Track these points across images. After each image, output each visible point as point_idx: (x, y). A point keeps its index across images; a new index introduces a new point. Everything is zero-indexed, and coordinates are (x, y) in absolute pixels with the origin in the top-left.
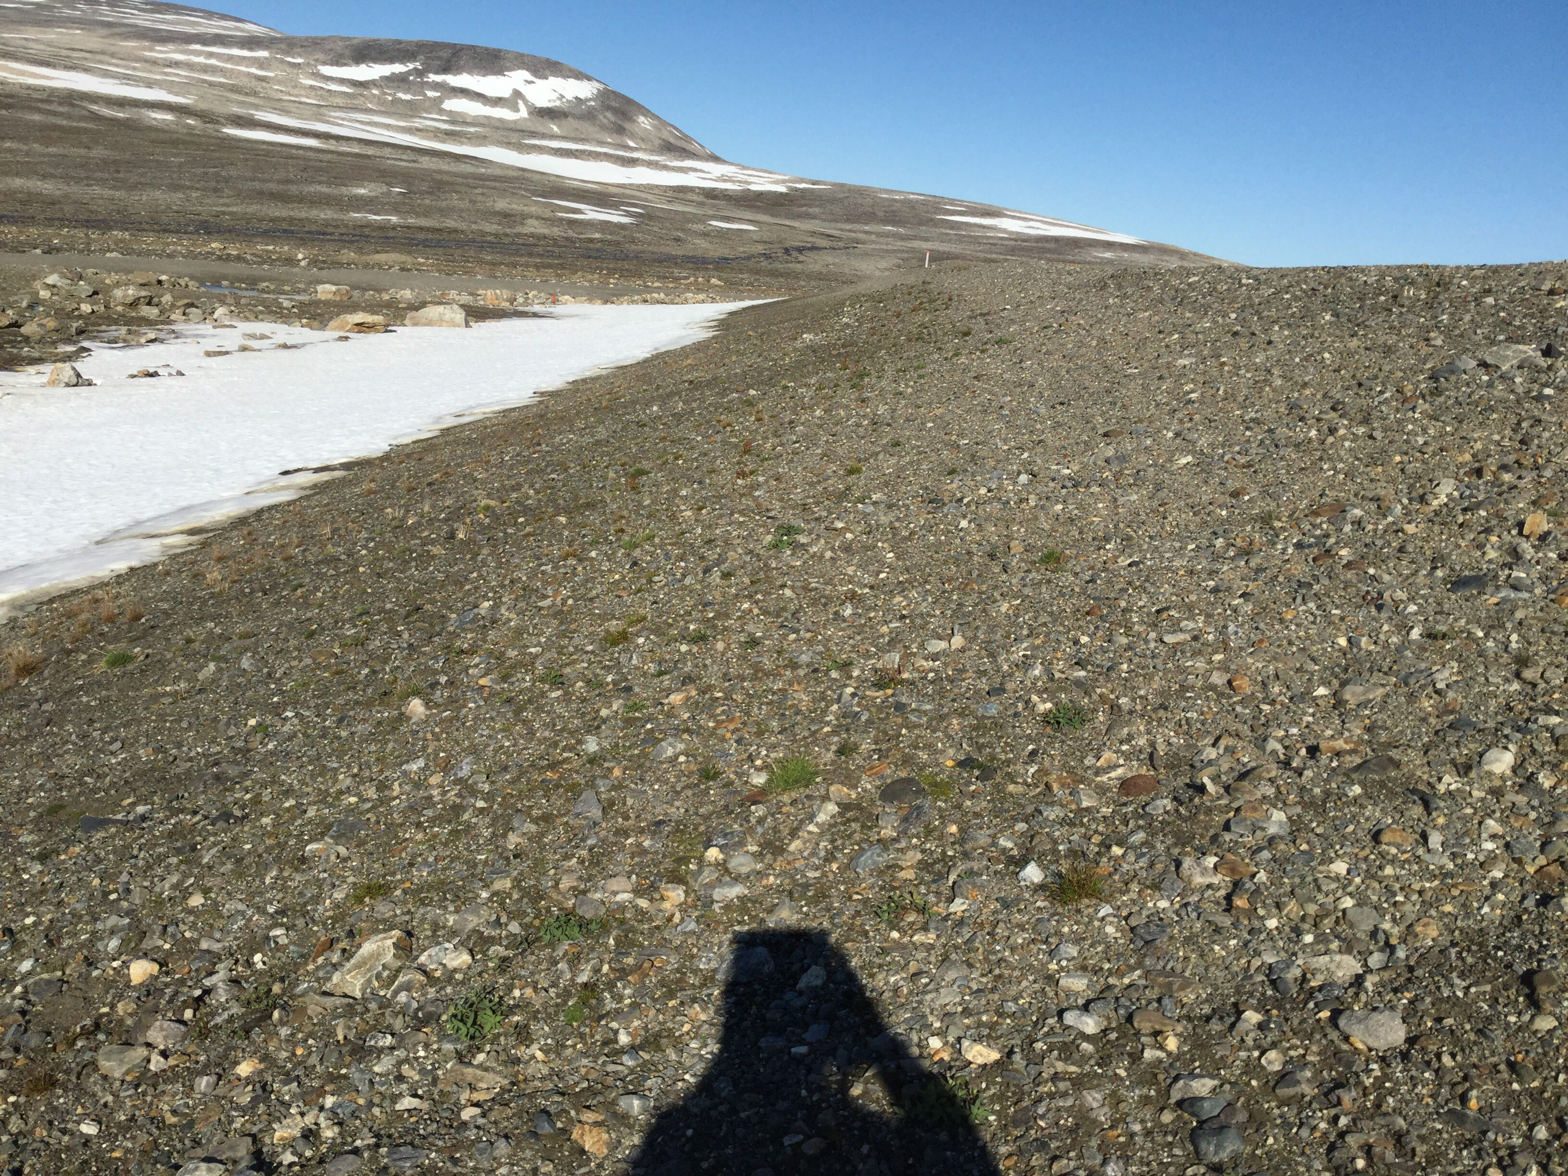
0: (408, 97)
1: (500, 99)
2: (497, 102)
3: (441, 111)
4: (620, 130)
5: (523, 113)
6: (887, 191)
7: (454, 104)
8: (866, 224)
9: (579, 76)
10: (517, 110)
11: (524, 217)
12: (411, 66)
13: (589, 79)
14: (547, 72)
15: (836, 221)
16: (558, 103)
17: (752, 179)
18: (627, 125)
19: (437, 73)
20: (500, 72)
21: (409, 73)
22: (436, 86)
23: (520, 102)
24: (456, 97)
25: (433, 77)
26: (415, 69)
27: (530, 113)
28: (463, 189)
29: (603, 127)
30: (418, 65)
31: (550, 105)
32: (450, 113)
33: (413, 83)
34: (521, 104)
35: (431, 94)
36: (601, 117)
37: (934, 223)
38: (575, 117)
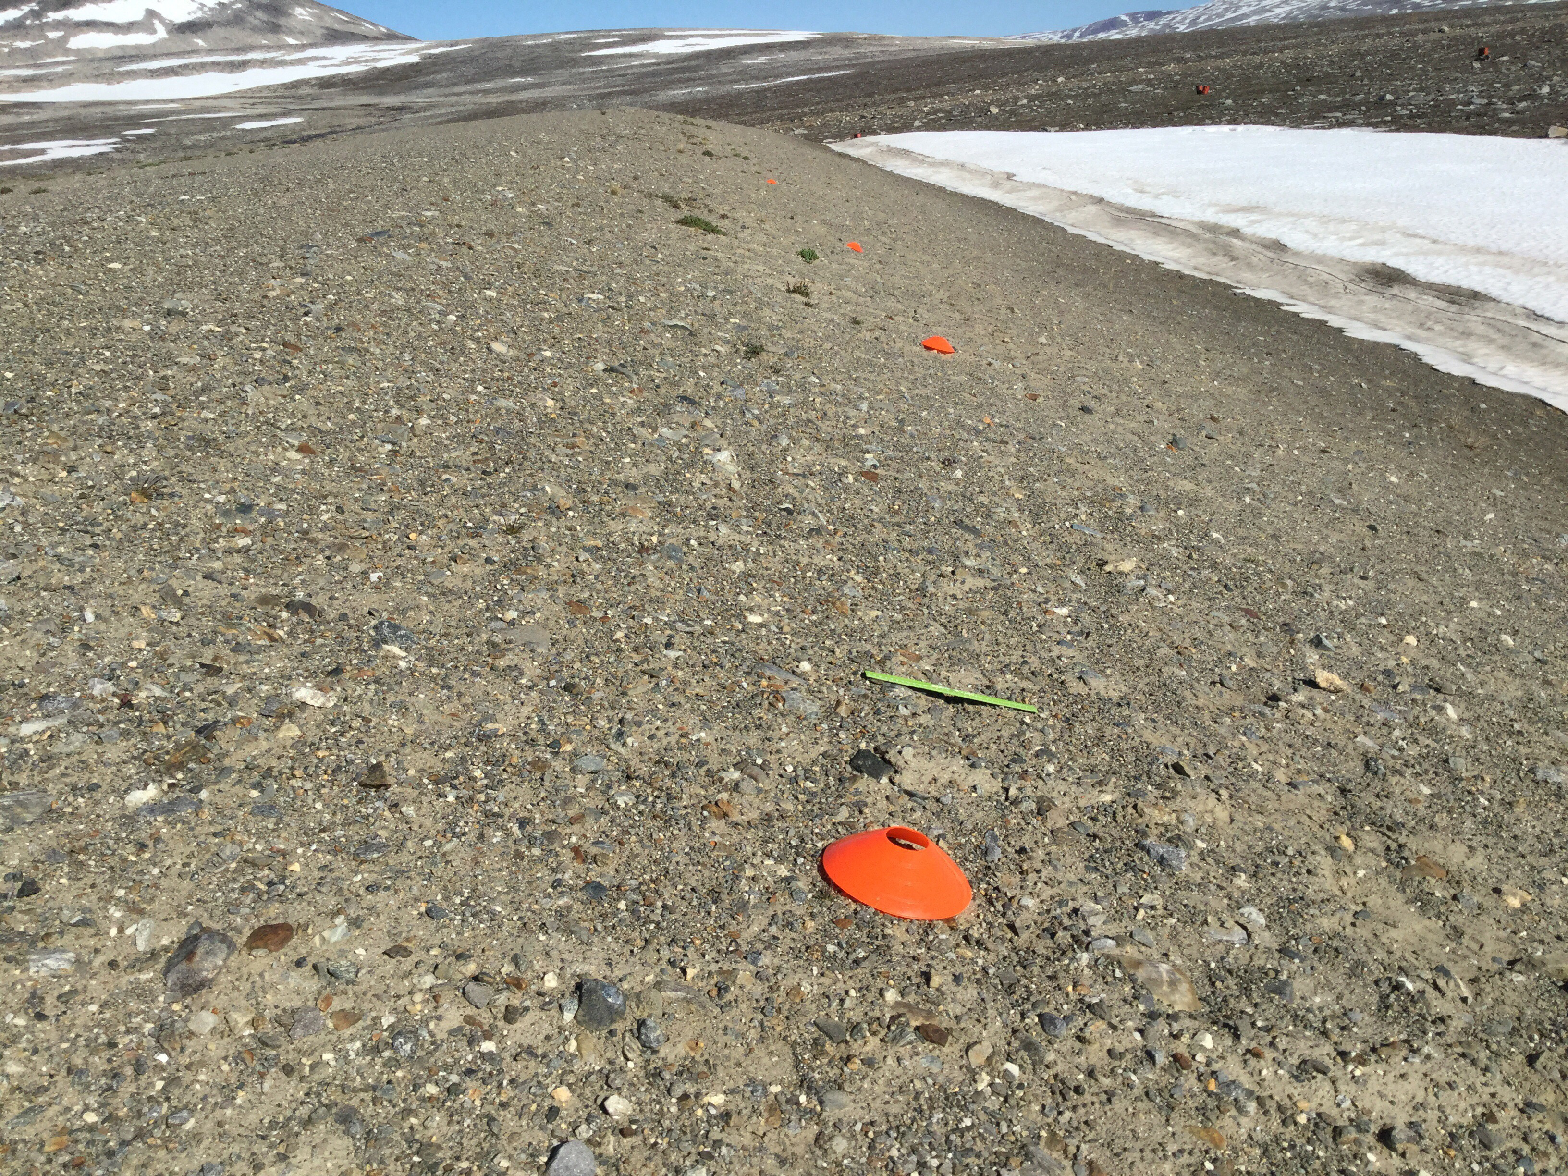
0: (26, 44)
1: (132, 24)
2: (130, 27)
3: (67, 52)
4: (275, 28)
5: (162, 32)
6: (534, 37)
7: (81, 41)
10: (154, 32)
12: (26, 9)
16: (199, 14)
17: (382, 55)
18: (282, 21)
19: (57, 9)
21: (25, 17)
22: (58, 25)
23: (156, 22)
24: (83, 32)
25: (53, 16)
26: (32, 11)
27: (169, 32)
29: (255, 29)
30: (34, 6)
31: (190, 18)
32: (78, 52)
33: (31, 27)
34: (157, 24)
35: (53, 35)
36: (251, 19)
37: (575, 62)
38: (220, 25)
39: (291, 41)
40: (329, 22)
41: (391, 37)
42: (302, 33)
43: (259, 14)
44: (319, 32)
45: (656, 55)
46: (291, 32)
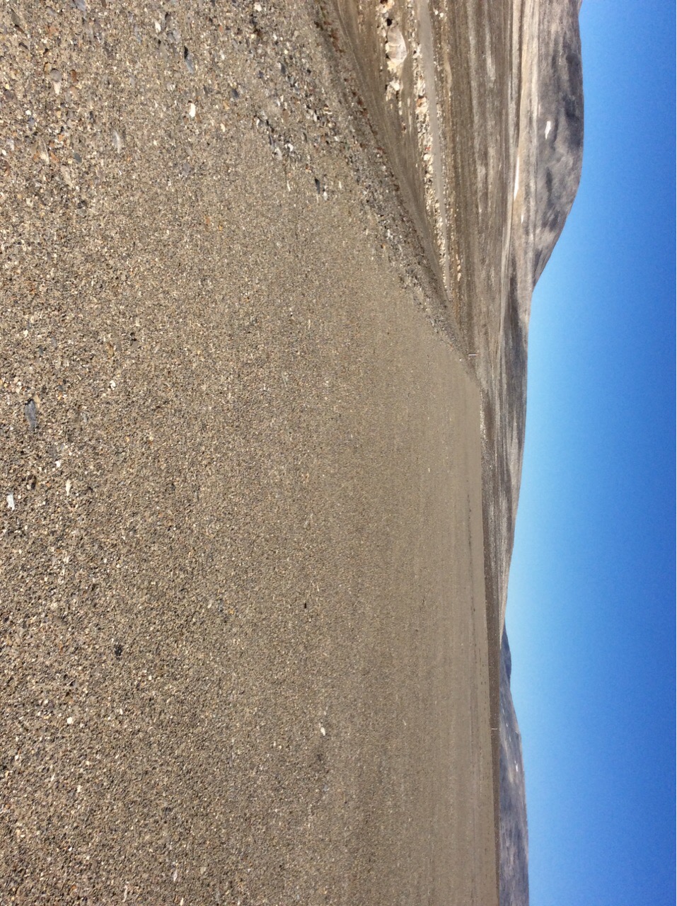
4: (544, 225)
8: (506, 373)
11: (486, 165)
15: (506, 356)
18: (547, 228)
22: (558, 110)
26: (567, 95)
28: (498, 128)
29: (545, 213)
38: (549, 196)
43: (552, 217)
44: (541, 247)
46: (542, 232)
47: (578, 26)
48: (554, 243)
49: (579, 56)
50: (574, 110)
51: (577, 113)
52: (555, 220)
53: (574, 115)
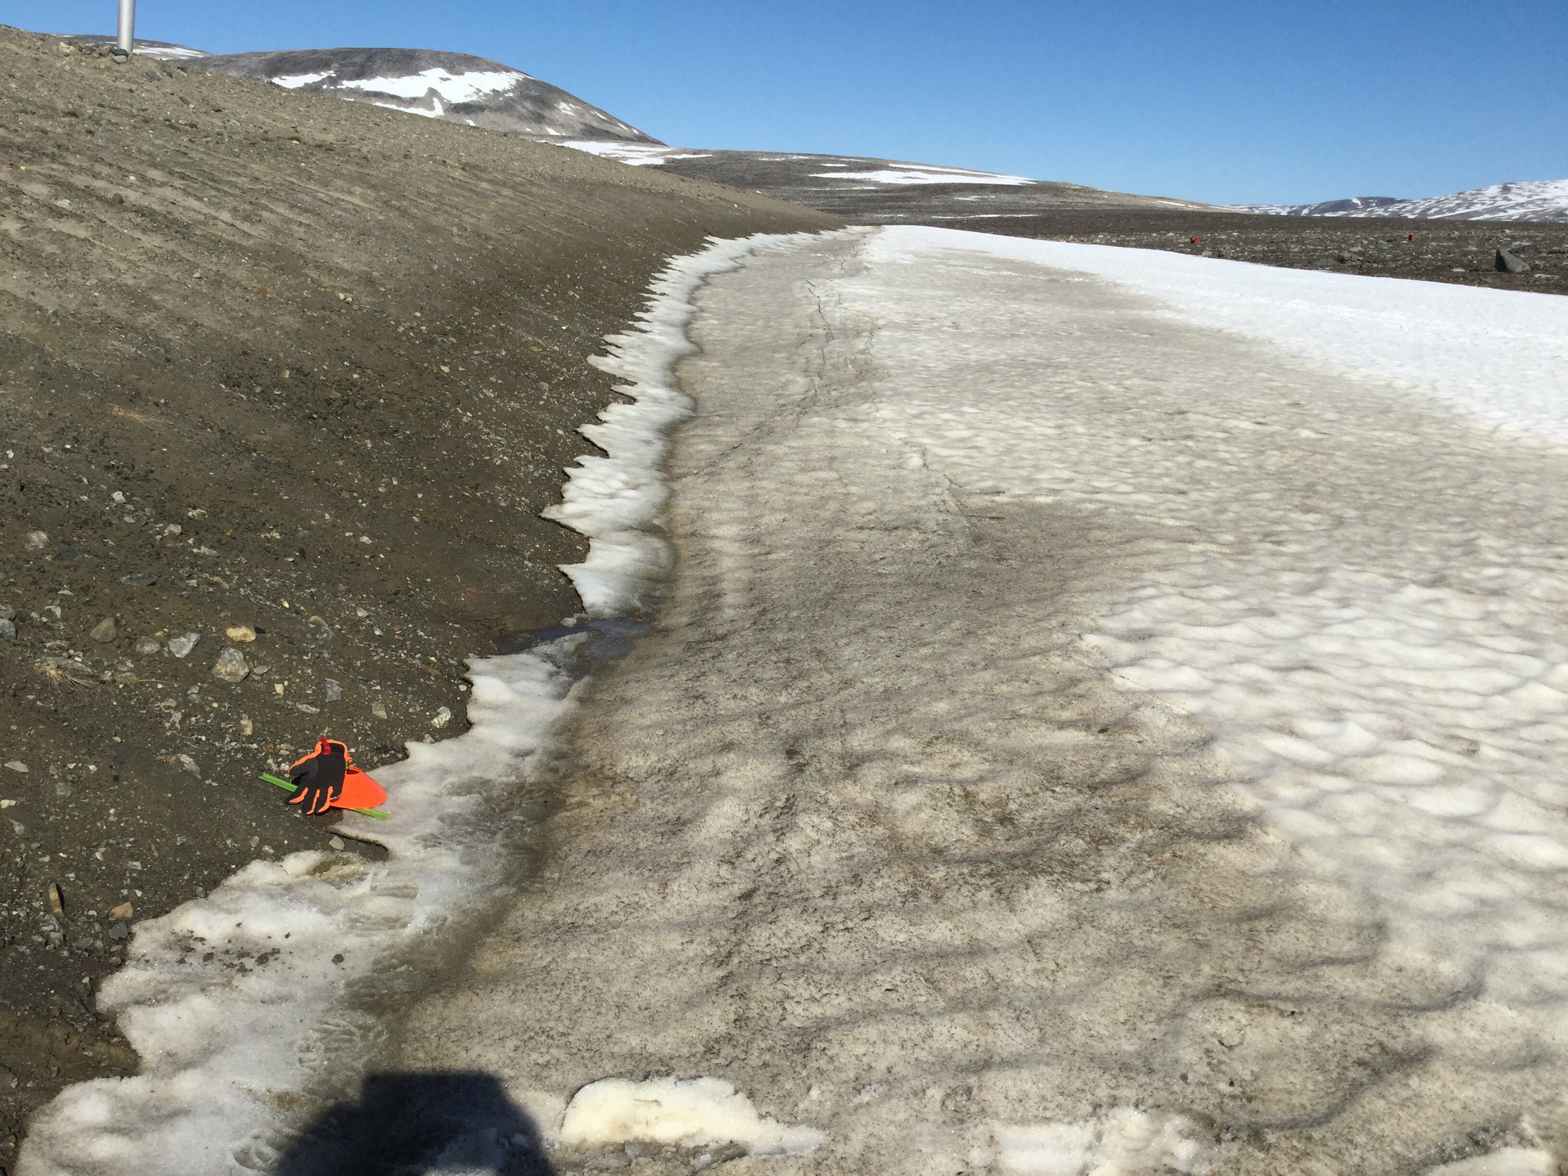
1: (415, 99)
2: (413, 101)
4: (539, 119)
5: (439, 110)
6: (769, 154)
9: (496, 68)
10: (432, 108)
12: (324, 75)
13: (508, 70)
14: (463, 68)
16: (475, 98)
17: (631, 155)
18: (547, 113)
19: (351, 79)
20: (415, 72)
21: (322, 82)
22: (350, 92)
23: (435, 100)
25: (347, 84)
26: (329, 77)
27: (445, 110)
29: (521, 118)
30: (332, 73)
31: (466, 100)
33: (327, 91)
34: (436, 102)
36: (520, 108)
37: (802, 181)
38: (492, 110)
39: (552, 132)
40: (588, 119)
41: (642, 139)
42: (563, 126)
43: (528, 104)
44: (578, 127)
45: (876, 184)
46: (552, 124)
47: (221, 58)
48: (577, 101)
49: (269, 56)
50: (354, 64)
51: (358, 60)
52: (534, 100)
53: (363, 66)
